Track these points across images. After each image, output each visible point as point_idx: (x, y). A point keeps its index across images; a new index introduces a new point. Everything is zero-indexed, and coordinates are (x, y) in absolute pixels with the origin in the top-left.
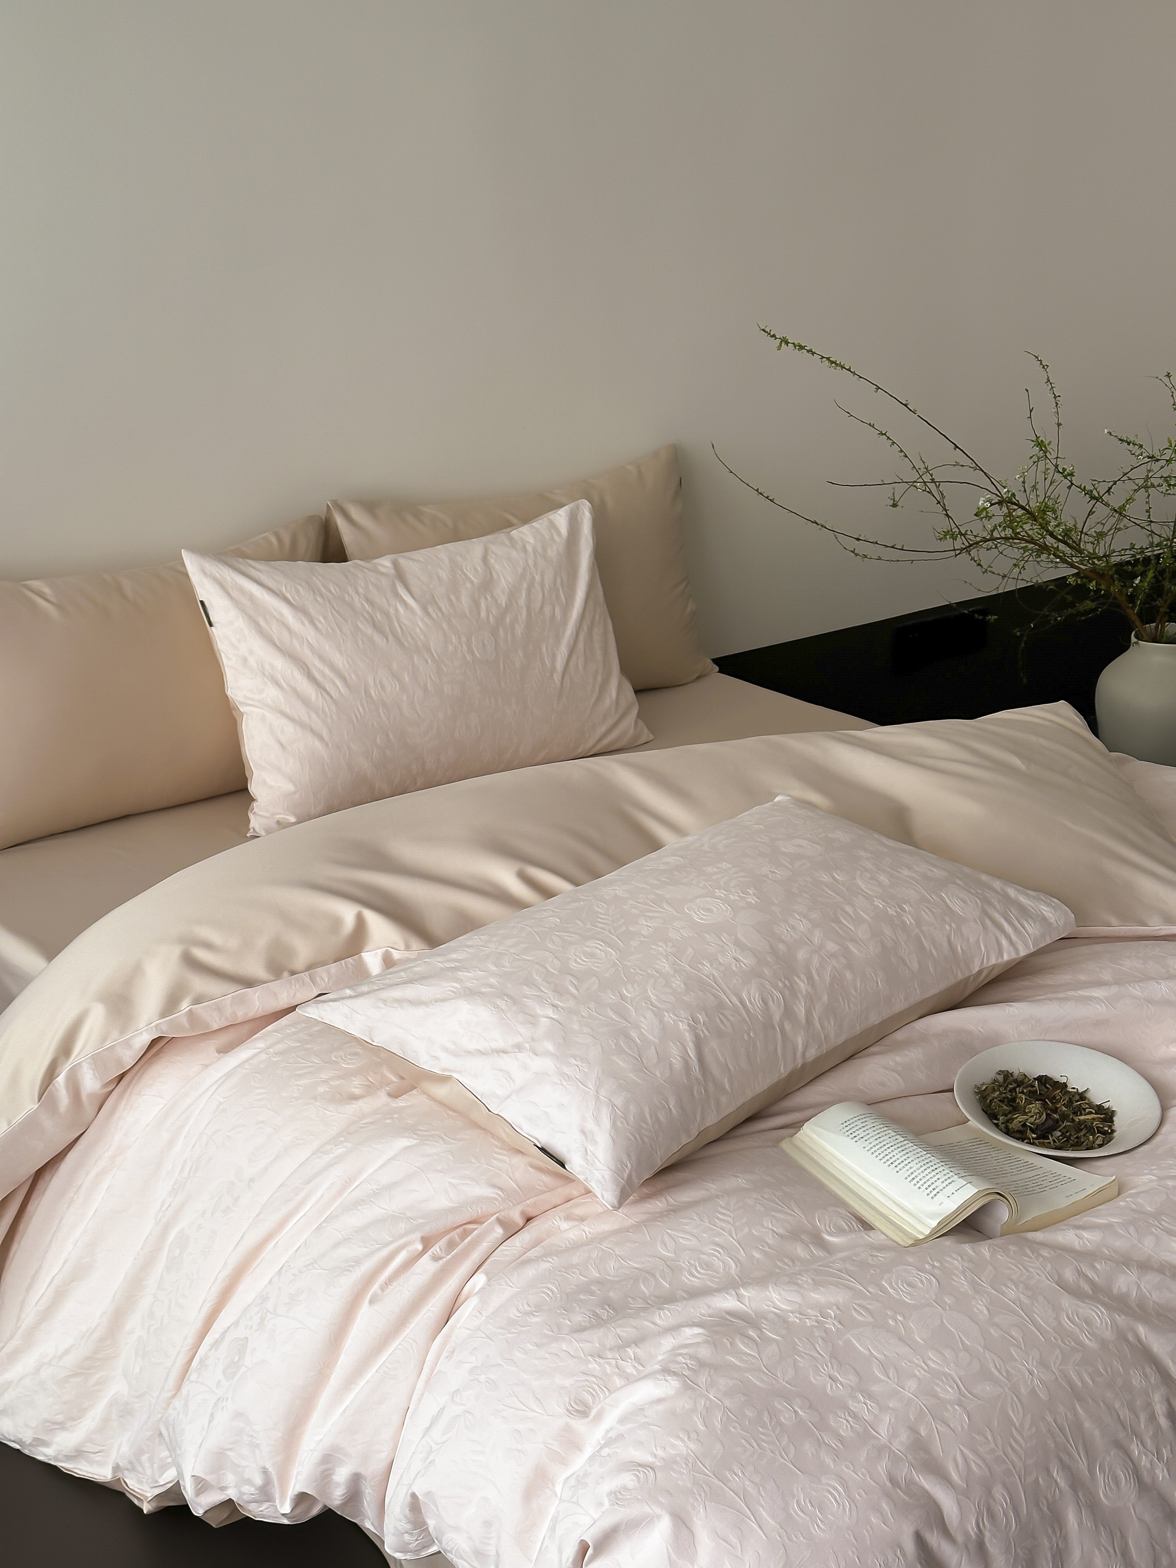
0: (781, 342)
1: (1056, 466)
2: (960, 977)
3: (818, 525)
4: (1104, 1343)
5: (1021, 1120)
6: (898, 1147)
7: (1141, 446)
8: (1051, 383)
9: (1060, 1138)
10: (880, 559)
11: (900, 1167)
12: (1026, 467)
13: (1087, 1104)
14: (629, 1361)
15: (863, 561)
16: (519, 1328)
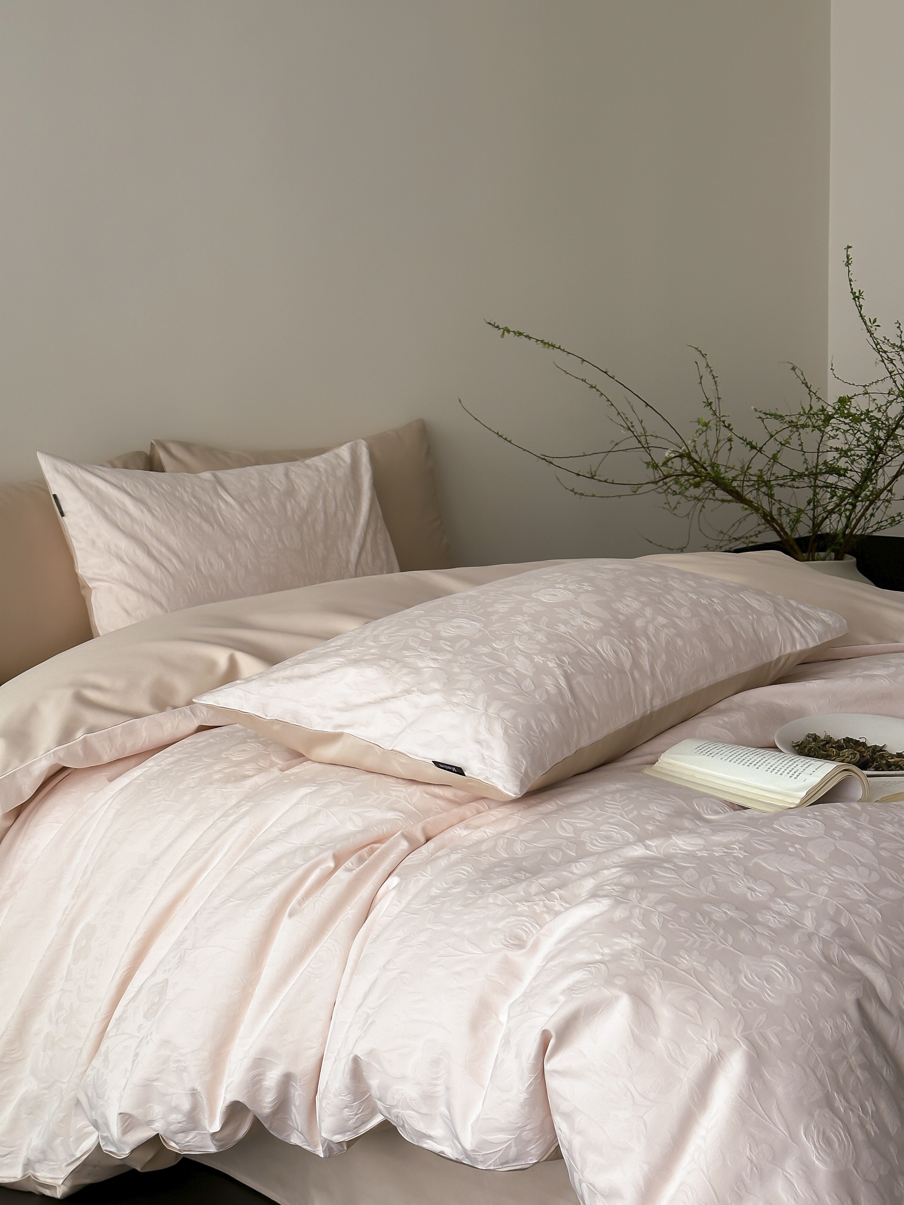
0: (504, 332)
1: (724, 422)
7: (781, 416)
8: (710, 368)
10: (593, 496)
12: (695, 436)
13: (889, 753)
14: (556, 901)
15: (580, 500)
16: (442, 899)
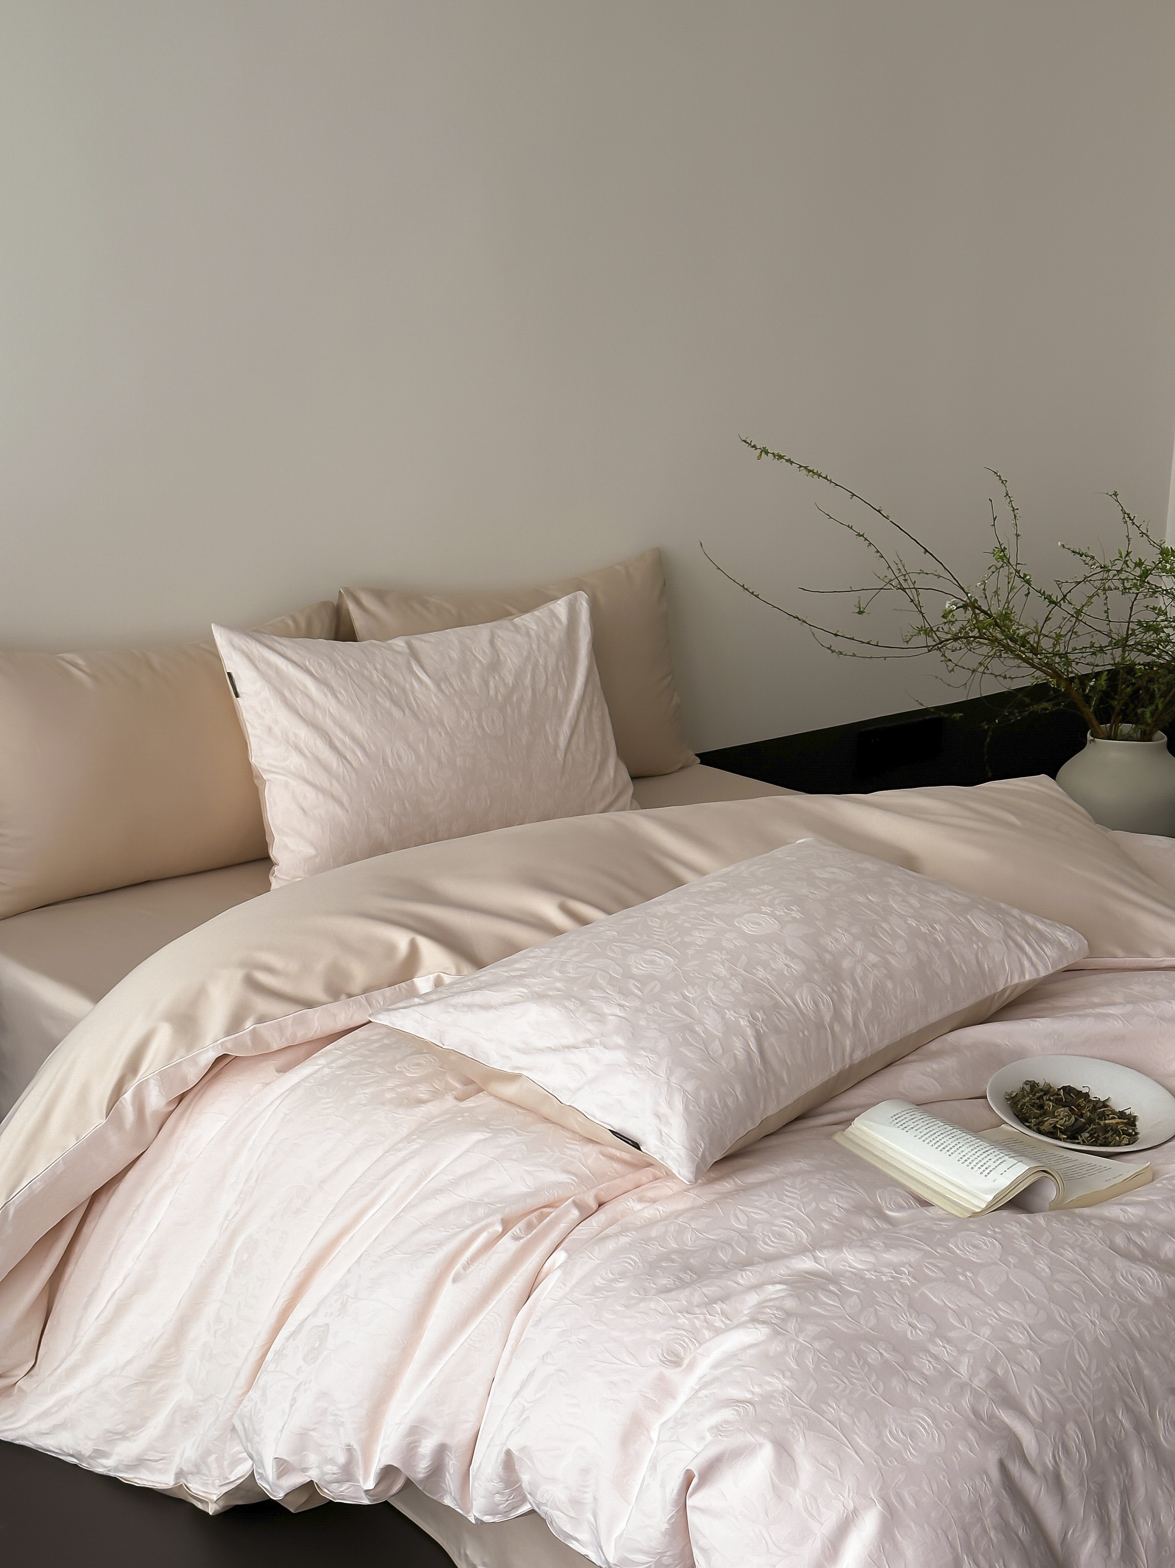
0: (761, 452)
1: (1018, 572)
2: (987, 993)
3: (800, 620)
4: (1157, 1301)
5: (1051, 1122)
6: (948, 1135)
7: (1093, 558)
8: (1010, 497)
9: (1089, 1138)
10: (854, 655)
11: (952, 1151)
12: (986, 576)
13: (1110, 1111)
14: (717, 1315)
15: (839, 657)
16: (606, 1293)
